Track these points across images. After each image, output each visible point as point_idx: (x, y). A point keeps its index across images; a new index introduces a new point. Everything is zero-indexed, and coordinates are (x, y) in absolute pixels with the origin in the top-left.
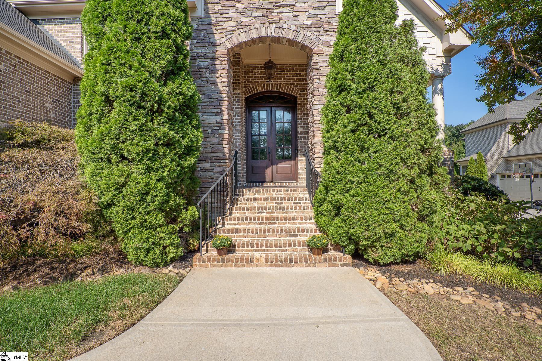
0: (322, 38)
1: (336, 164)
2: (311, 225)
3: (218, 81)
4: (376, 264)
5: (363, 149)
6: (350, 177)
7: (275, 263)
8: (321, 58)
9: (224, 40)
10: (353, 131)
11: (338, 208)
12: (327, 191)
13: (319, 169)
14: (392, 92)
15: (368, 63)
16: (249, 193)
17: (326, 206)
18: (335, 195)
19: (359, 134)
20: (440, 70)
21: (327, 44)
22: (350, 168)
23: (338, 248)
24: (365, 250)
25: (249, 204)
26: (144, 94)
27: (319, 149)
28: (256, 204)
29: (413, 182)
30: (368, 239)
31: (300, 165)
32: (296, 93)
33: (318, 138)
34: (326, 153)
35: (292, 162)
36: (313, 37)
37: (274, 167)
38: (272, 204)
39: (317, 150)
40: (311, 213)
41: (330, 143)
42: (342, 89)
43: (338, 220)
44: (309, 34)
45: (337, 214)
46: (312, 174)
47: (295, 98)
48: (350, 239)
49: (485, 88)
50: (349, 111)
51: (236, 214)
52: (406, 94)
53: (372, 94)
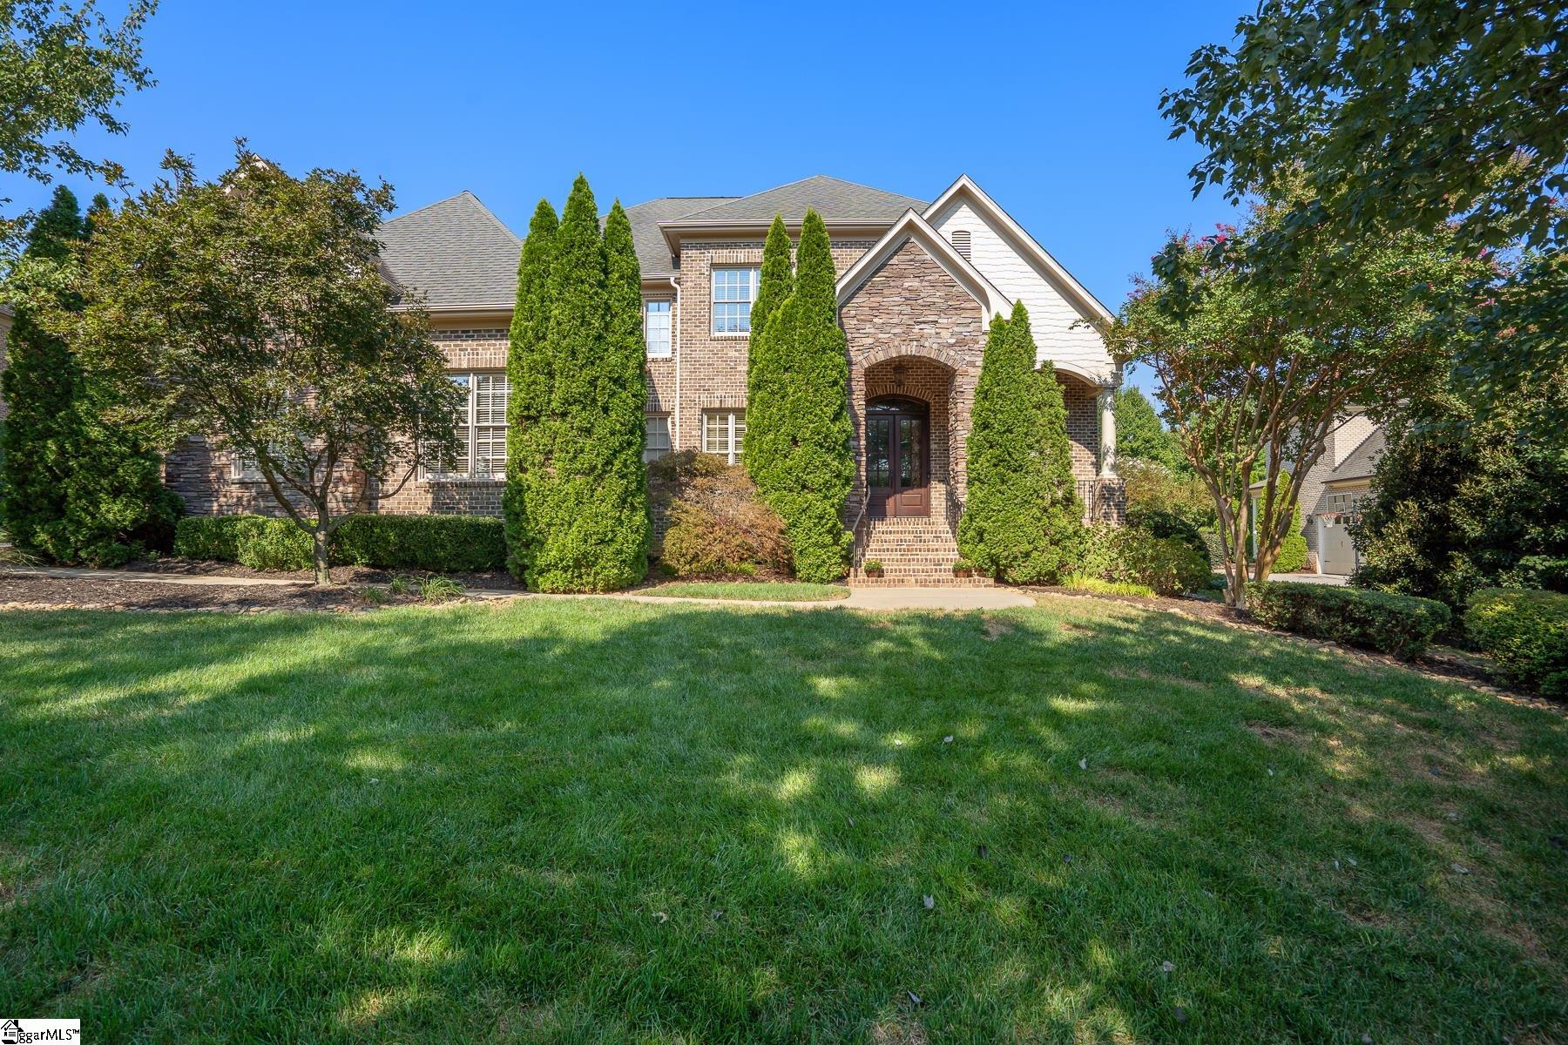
0: (967, 358)
1: (979, 494)
2: (955, 556)
3: (855, 403)
4: (1016, 584)
5: (1003, 482)
6: (992, 506)
7: (924, 584)
8: (966, 379)
9: (861, 358)
10: (995, 465)
11: (981, 533)
12: (971, 520)
13: (964, 499)
14: (1026, 434)
15: (1008, 408)
16: (880, 527)
17: (971, 533)
18: (979, 522)
19: (1000, 469)
20: (1110, 380)
21: (972, 364)
22: (992, 499)
23: (982, 571)
24: (1005, 570)
25: (884, 537)
26: (826, 436)
27: (963, 478)
28: (891, 537)
29: (1046, 511)
30: (1006, 558)
31: (933, 494)
32: (928, 397)
33: (962, 466)
34: (970, 483)
35: (923, 490)
36: (958, 357)
37: (898, 496)
38: (911, 537)
39: (960, 479)
40: (954, 545)
41: (974, 475)
42: (986, 426)
43: (981, 546)
44: (952, 353)
45: (981, 540)
46: (954, 506)
47: (928, 405)
48: (992, 561)
49: (1164, 402)
50: (991, 447)
51: (873, 546)
52: (1038, 438)
53: (1010, 436)
